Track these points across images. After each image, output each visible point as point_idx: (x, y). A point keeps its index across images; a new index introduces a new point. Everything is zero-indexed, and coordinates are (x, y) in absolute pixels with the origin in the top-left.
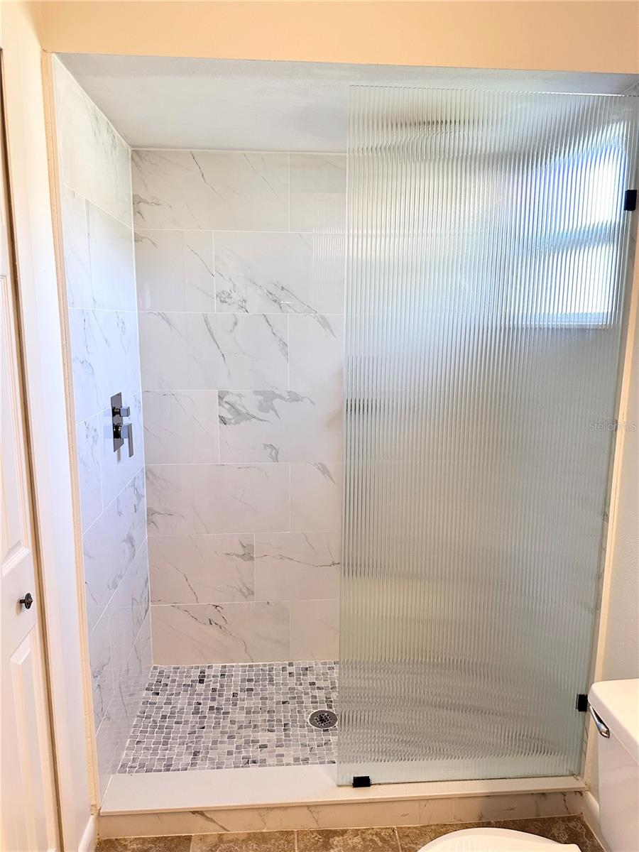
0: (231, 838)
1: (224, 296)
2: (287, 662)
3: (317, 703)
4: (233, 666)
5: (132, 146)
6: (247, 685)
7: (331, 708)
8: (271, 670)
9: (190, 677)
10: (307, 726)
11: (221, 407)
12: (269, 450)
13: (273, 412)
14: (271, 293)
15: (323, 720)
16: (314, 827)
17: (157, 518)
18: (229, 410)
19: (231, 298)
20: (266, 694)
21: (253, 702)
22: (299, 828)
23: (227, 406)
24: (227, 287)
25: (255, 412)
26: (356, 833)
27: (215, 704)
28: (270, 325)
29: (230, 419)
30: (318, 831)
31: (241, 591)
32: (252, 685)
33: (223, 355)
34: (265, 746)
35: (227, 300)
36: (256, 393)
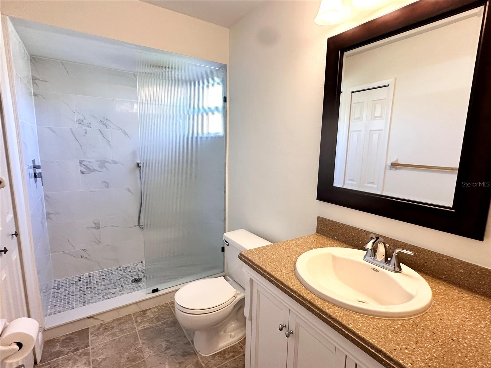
0: (106, 323)
1: (80, 121)
2: (118, 267)
3: (133, 276)
4: (94, 273)
5: (30, 55)
6: (102, 277)
7: (139, 276)
8: (112, 270)
9: (74, 280)
10: (131, 284)
11: (81, 167)
12: (104, 183)
13: (106, 168)
14: (102, 121)
15: (137, 281)
16: (139, 310)
17: (51, 216)
18: (85, 168)
19: (84, 122)
20: (111, 278)
21: (106, 282)
22: (133, 312)
23: (84, 166)
24: (81, 118)
25: (97, 168)
26: (155, 308)
27: (89, 286)
28: (102, 133)
29: (85, 172)
30: (141, 311)
31: (95, 242)
32: (104, 277)
33: (81, 145)
34: (115, 293)
35: (81, 123)
36: (97, 161)
